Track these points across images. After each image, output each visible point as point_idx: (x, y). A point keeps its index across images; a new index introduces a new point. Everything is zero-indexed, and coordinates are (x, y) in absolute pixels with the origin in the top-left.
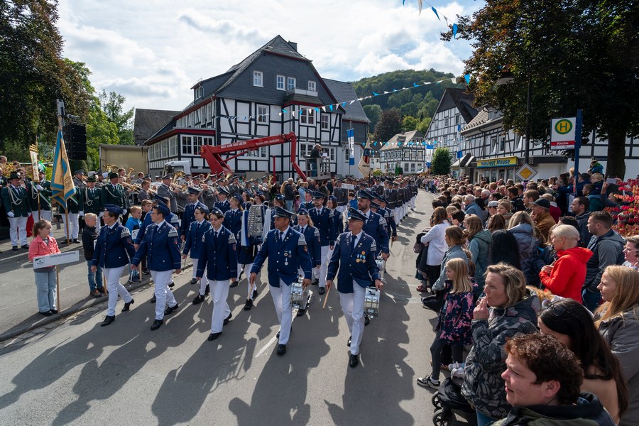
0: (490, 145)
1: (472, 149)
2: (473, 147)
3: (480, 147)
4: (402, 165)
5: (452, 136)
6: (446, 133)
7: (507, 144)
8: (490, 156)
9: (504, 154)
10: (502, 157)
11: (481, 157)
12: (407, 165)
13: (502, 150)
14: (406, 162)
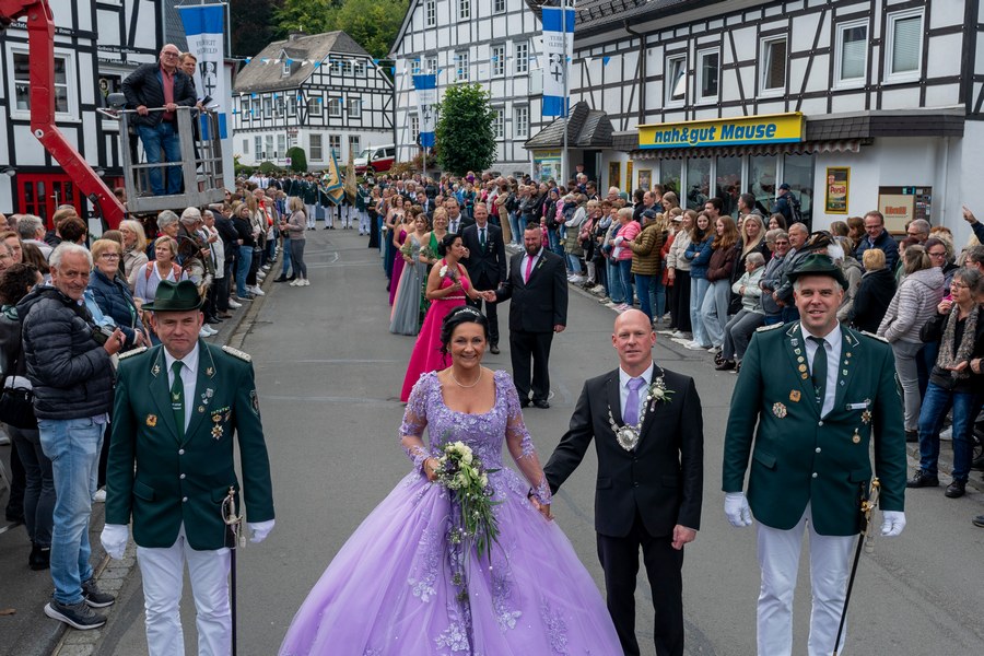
0: (662, 78)
1: (591, 89)
2: (596, 81)
3: (622, 84)
4: (302, 140)
5: (485, 52)
6: (464, 40)
7: (729, 77)
8: (663, 112)
9: (720, 105)
10: (712, 115)
11: (630, 115)
12: (316, 140)
13: (706, 94)
14: (315, 132)
